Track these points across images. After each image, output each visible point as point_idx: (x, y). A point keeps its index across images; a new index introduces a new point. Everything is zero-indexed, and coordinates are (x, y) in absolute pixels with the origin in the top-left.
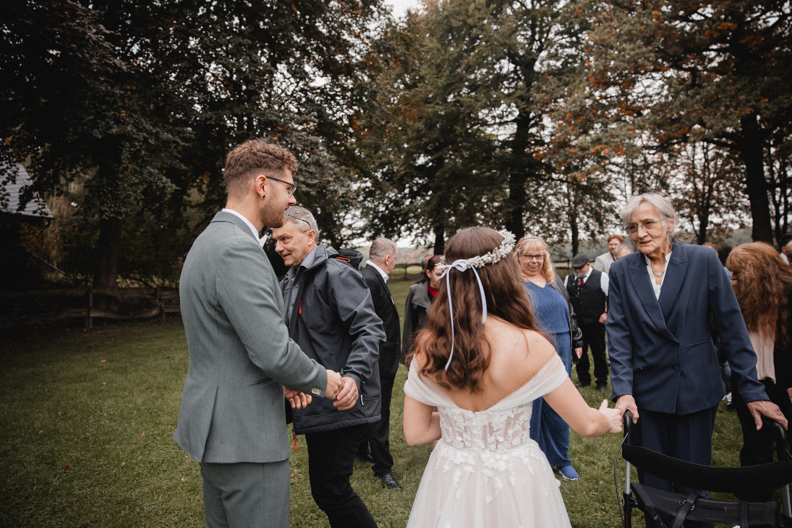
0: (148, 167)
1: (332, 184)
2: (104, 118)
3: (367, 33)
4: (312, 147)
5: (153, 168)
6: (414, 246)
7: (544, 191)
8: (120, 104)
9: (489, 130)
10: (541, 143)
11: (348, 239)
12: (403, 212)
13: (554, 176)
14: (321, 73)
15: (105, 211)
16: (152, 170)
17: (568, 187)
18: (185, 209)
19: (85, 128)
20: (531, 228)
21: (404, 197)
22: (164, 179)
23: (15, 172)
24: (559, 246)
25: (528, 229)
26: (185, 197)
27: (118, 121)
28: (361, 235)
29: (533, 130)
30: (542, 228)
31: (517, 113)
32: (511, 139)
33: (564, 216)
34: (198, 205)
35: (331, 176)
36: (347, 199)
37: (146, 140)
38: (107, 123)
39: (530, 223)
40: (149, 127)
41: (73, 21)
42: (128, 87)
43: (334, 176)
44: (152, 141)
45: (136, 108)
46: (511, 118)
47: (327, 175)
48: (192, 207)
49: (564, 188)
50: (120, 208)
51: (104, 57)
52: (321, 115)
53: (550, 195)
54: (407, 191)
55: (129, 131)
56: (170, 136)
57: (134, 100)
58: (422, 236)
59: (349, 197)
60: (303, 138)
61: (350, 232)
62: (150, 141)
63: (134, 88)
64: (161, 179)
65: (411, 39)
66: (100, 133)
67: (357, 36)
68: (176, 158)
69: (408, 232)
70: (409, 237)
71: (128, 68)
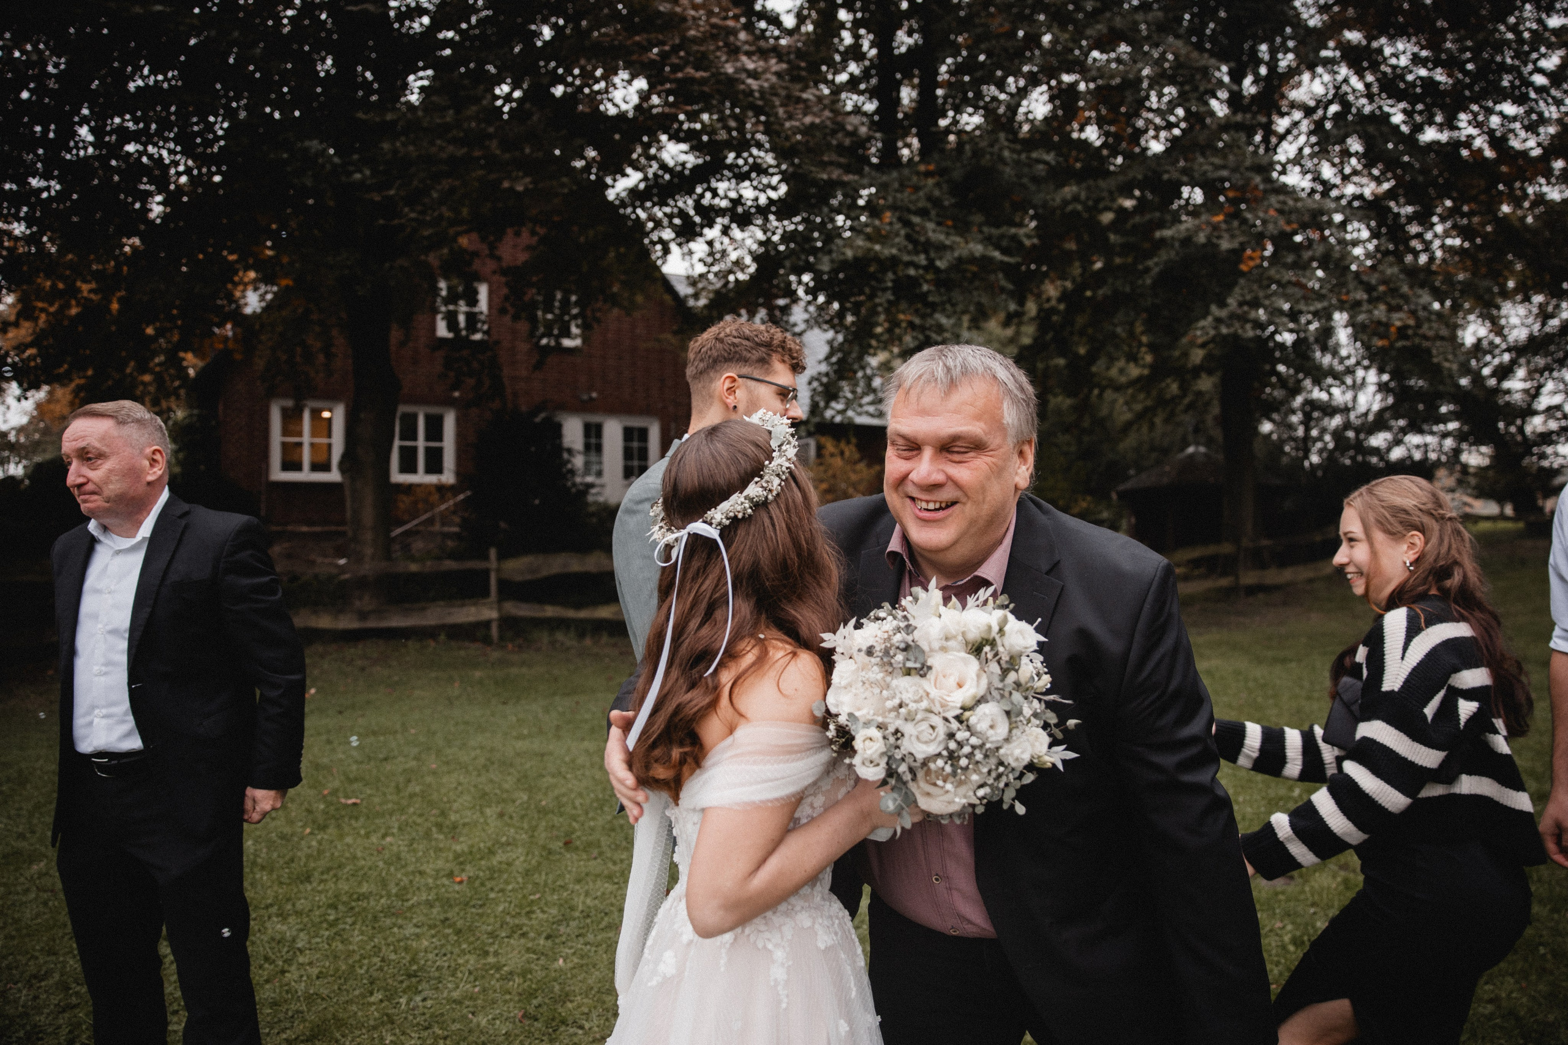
0: (937, 316)
1: (1365, 307)
16: (944, 321)
27: (873, 235)
35: (1369, 289)
36: (1417, 340)
37: (931, 262)
40: (939, 237)
43: (1382, 288)
44: (944, 263)
47: (1351, 286)
48: (1118, 388)
56: (979, 248)
59: (1425, 337)
60: (1286, 208)
62: (938, 263)
68: (1003, 290)
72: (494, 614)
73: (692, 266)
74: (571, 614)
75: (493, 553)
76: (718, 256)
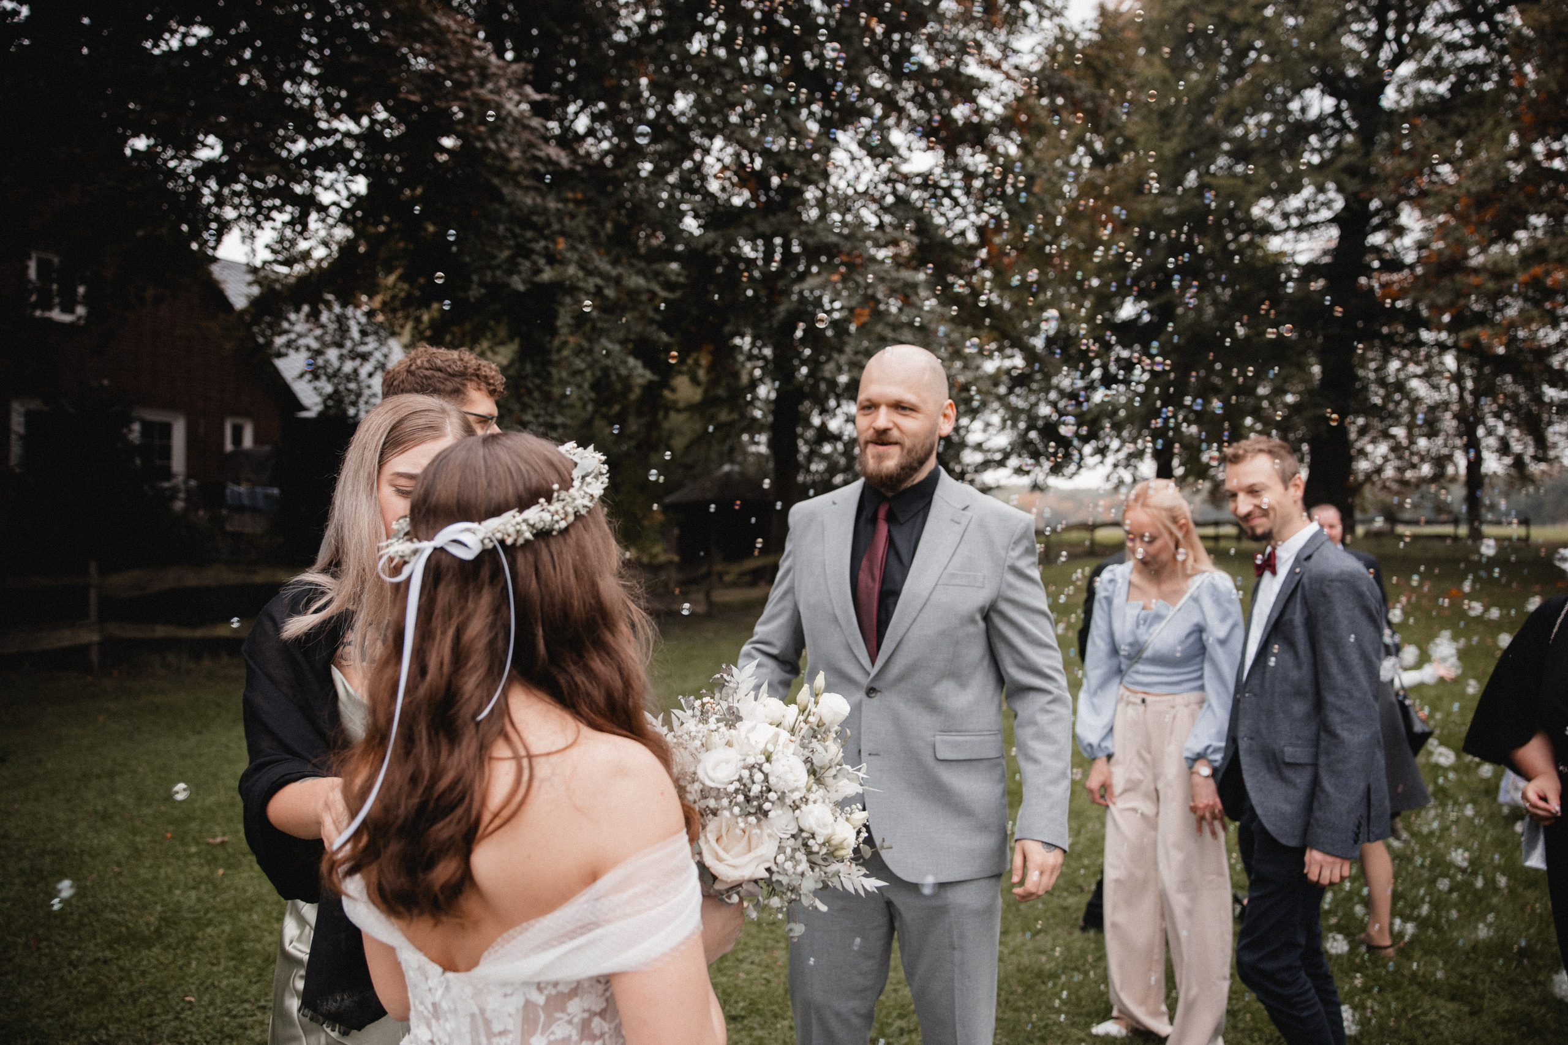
0: (603, 340)
2: (528, 253)
3: (1014, 60)
4: (907, 293)
5: (612, 341)
6: (1109, 486)
7: (1398, 370)
8: (556, 227)
9: (1275, 244)
10: (1394, 264)
11: (976, 471)
12: (1088, 417)
13: (1426, 335)
14: (923, 144)
15: (529, 422)
16: (610, 346)
17: (1459, 359)
18: (666, 416)
19: (498, 273)
20: (1369, 448)
21: (1091, 387)
22: (632, 361)
23: (386, 356)
24: (1433, 488)
25: (1362, 453)
26: (667, 393)
27: (552, 259)
28: (1001, 463)
29: (1377, 239)
30: (1396, 449)
31: (1339, 204)
32: (1326, 260)
33: (1448, 423)
34: (691, 408)
37: (599, 290)
38: (534, 263)
39: (1367, 439)
40: (605, 266)
41: (482, 85)
42: (570, 195)
44: (610, 292)
45: (583, 232)
46: (1325, 214)
48: (679, 411)
49: (1450, 361)
50: (552, 416)
51: (531, 145)
52: (924, 227)
53: (1416, 376)
54: (1096, 374)
55: (570, 278)
56: (642, 281)
57: (580, 218)
58: (1126, 466)
60: (888, 277)
61: (978, 458)
62: (607, 292)
63: (580, 196)
64: (625, 362)
65: (1106, 64)
66: (524, 282)
67: (995, 66)
68: (652, 321)
69: (1098, 458)
70: (1100, 468)
71: (571, 162)
72: (96, 638)
73: (253, 251)
74: (186, 633)
75: (93, 567)
76: (287, 244)
